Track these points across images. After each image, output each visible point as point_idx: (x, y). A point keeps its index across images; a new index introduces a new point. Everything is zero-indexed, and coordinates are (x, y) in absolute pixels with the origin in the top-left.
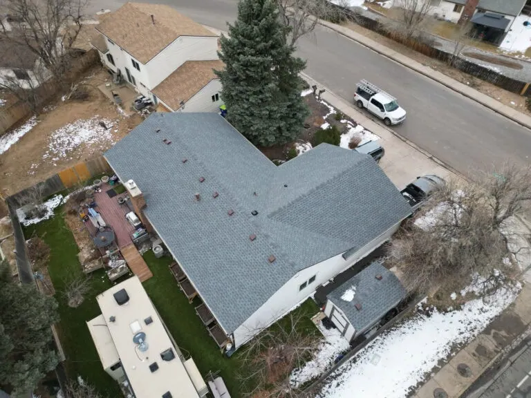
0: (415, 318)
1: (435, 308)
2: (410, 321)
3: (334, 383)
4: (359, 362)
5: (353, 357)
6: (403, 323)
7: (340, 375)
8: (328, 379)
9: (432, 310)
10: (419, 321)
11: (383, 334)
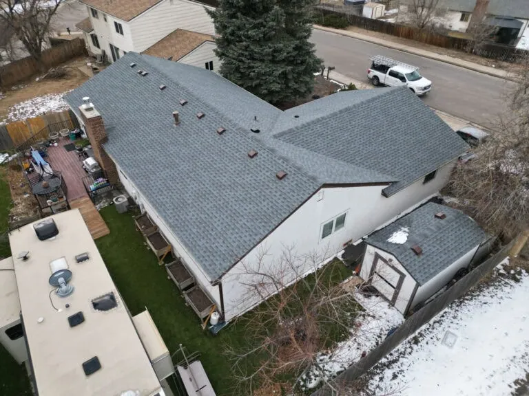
0: (497, 284)
1: (523, 271)
2: (491, 288)
3: (388, 373)
4: (423, 343)
5: (413, 335)
6: (481, 291)
7: (395, 361)
8: (376, 368)
9: (520, 273)
10: (504, 288)
11: (454, 305)
